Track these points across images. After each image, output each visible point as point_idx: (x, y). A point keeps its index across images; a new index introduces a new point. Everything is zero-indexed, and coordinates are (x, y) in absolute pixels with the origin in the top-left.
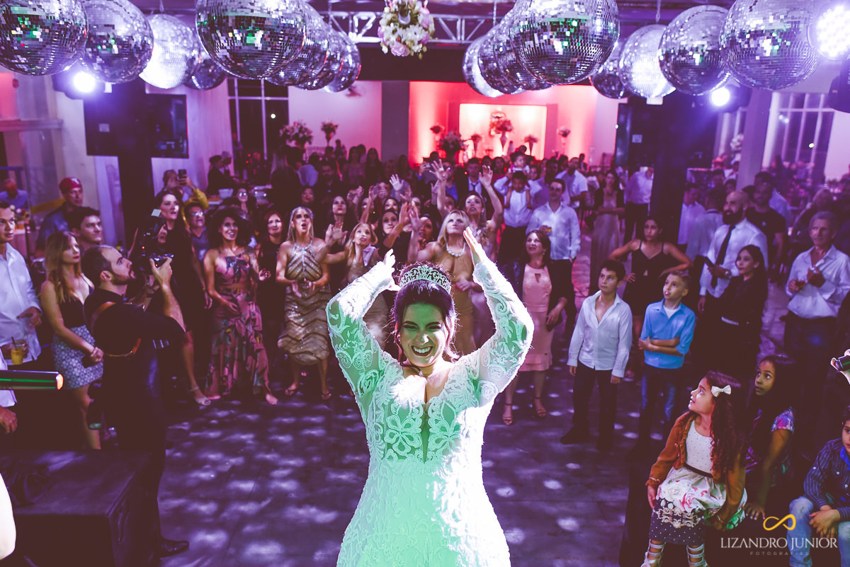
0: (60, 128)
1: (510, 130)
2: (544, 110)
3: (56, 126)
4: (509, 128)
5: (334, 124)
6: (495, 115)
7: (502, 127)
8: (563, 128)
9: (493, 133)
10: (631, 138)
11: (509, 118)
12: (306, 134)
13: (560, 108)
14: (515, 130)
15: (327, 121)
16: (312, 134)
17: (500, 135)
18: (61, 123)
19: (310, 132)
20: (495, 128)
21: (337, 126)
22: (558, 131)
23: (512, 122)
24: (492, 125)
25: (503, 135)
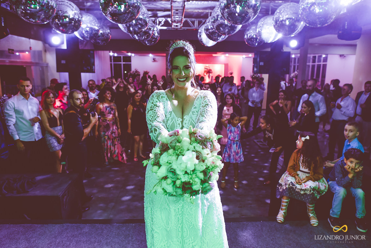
0: (47, 66)
1: (212, 73)
2: (224, 65)
3: (46, 65)
4: (211, 72)
5: (148, 71)
6: (206, 68)
7: (209, 72)
8: (230, 72)
9: (205, 74)
10: (259, 64)
11: (211, 68)
12: (138, 73)
13: (229, 65)
14: (213, 73)
15: (145, 70)
16: (140, 73)
17: (208, 75)
18: (47, 64)
19: (139, 73)
20: (206, 72)
21: (149, 72)
22: (229, 73)
23: (212, 70)
24: (205, 71)
25: (209, 75)
